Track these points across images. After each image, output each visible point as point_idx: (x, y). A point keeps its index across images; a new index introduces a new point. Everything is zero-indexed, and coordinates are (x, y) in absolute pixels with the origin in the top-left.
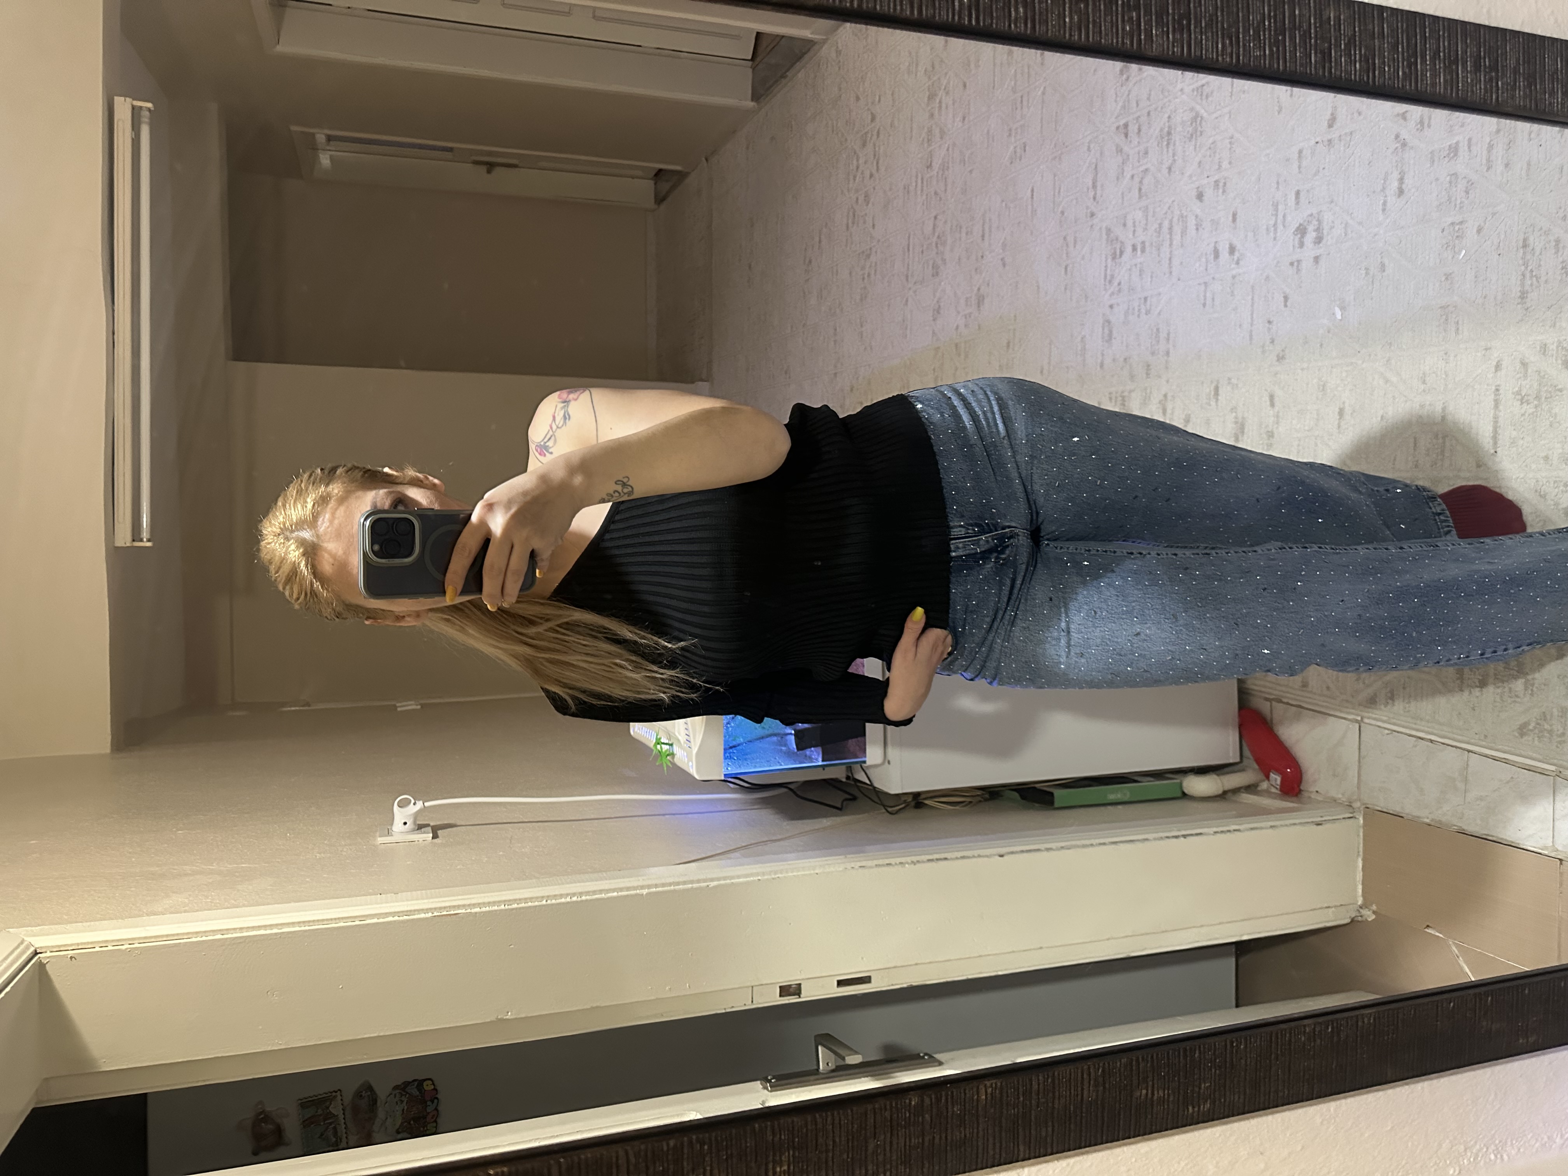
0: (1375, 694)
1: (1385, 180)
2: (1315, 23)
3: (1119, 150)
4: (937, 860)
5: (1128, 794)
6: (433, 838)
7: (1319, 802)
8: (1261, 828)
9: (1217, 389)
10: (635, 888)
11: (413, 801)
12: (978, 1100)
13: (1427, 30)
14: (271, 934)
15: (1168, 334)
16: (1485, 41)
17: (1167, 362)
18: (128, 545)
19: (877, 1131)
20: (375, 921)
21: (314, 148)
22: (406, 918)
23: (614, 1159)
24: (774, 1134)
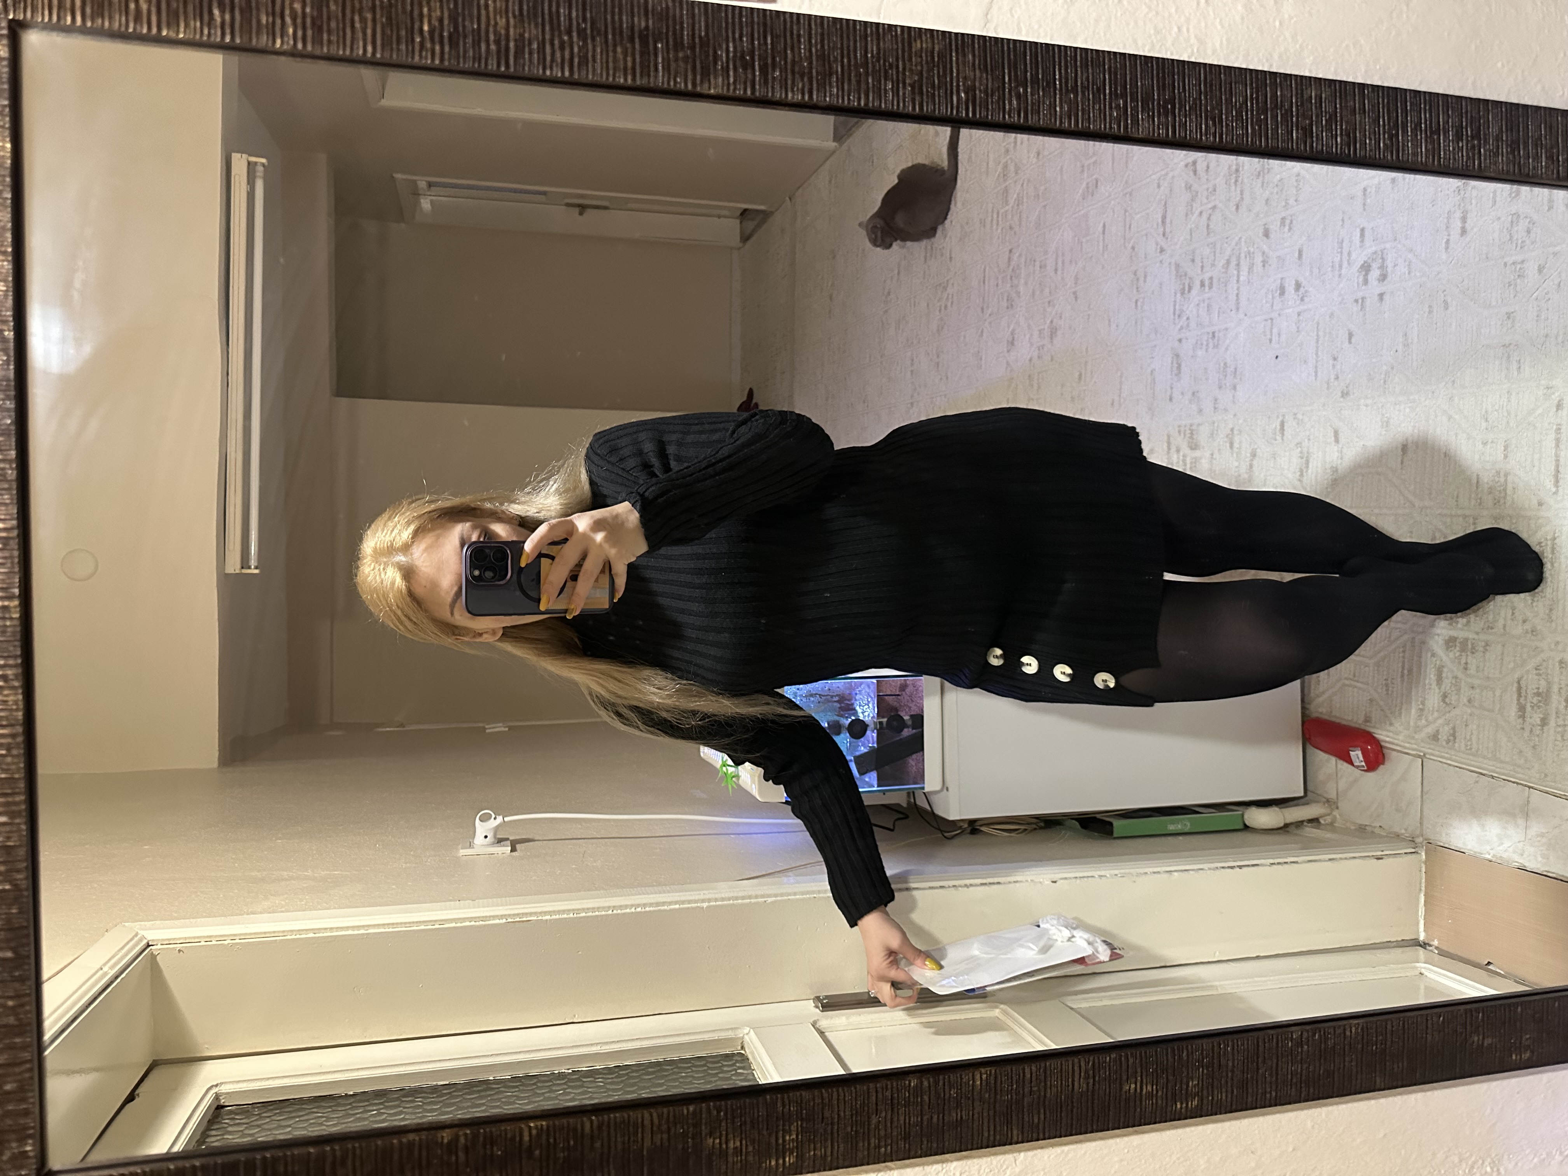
0: (1438, 731)
1: (1448, 218)
2: (1297, 102)
3: (1189, 187)
4: (990, 883)
5: (1188, 824)
6: (511, 851)
7: (1381, 837)
8: (1320, 861)
9: (1282, 424)
10: (696, 901)
11: (493, 816)
12: (973, 1085)
13: (1408, 104)
14: (359, 934)
15: (1236, 369)
16: (1467, 112)
17: (1234, 396)
18: (237, 571)
19: (879, 1108)
20: (453, 925)
21: (416, 193)
22: (481, 923)
23: (640, 1120)
24: (784, 1106)
